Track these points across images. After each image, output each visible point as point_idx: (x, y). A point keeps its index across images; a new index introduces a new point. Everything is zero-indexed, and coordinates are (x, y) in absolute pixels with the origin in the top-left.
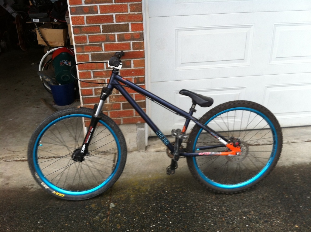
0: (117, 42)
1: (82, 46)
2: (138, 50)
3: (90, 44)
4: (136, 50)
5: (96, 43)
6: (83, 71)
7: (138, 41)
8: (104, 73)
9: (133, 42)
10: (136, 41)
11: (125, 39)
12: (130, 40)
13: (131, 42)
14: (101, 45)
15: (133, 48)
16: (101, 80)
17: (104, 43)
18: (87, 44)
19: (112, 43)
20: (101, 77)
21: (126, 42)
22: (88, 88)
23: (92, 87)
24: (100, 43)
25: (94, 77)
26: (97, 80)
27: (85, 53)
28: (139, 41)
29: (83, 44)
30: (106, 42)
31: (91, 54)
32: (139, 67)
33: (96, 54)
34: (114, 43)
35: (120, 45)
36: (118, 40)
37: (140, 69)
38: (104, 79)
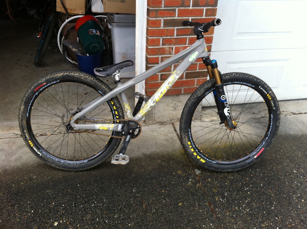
0: (191, 8)
1: (157, 10)
2: (209, 17)
3: (164, 8)
4: (208, 16)
5: (171, 8)
6: (153, 38)
7: (211, 8)
8: (173, 40)
9: (207, 8)
10: (209, 8)
11: (200, 4)
12: (204, 6)
13: (205, 8)
14: (175, 10)
15: (205, 14)
16: (169, 47)
17: (178, 8)
18: (162, 8)
19: (186, 8)
20: (170, 45)
21: (200, 8)
22: (155, 57)
23: (159, 55)
24: (175, 8)
25: (163, 45)
26: (165, 48)
27: (158, 19)
28: (213, 7)
29: (158, 9)
30: (181, 7)
31: (164, 20)
32: (208, 35)
33: (169, 19)
34: (188, 8)
35: (193, 11)
36: (192, 5)
37: (208, 37)
38: (172, 46)
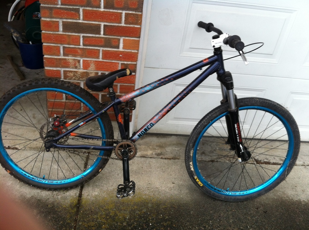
0: (102, 9)
1: (51, 9)
2: (131, 26)
3: (62, 7)
4: (130, 24)
5: (71, 7)
6: (49, 44)
7: (134, 12)
8: (79, 51)
9: (127, 12)
10: (130, 12)
11: (115, 5)
12: (123, 9)
13: (124, 12)
14: (78, 11)
15: (125, 21)
16: (74, 59)
17: (83, 8)
18: (58, 6)
19: (95, 9)
20: (75, 56)
21: (116, 11)
22: (55, 69)
23: (61, 67)
24: (78, 7)
25: (64, 55)
26: (68, 59)
27: (54, 20)
28: (136, 12)
29: (52, 6)
30: (86, 7)
31: (63, 22)
32: (130, 49)
33: (70, 22)
34: (97, 9)
35: (106, 14)
36: (104, 6)
37: (131, 52)
38: (79, 59)
